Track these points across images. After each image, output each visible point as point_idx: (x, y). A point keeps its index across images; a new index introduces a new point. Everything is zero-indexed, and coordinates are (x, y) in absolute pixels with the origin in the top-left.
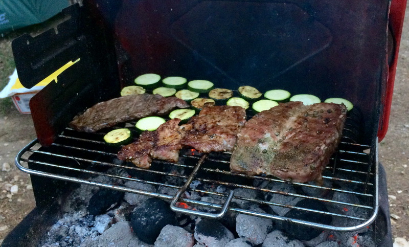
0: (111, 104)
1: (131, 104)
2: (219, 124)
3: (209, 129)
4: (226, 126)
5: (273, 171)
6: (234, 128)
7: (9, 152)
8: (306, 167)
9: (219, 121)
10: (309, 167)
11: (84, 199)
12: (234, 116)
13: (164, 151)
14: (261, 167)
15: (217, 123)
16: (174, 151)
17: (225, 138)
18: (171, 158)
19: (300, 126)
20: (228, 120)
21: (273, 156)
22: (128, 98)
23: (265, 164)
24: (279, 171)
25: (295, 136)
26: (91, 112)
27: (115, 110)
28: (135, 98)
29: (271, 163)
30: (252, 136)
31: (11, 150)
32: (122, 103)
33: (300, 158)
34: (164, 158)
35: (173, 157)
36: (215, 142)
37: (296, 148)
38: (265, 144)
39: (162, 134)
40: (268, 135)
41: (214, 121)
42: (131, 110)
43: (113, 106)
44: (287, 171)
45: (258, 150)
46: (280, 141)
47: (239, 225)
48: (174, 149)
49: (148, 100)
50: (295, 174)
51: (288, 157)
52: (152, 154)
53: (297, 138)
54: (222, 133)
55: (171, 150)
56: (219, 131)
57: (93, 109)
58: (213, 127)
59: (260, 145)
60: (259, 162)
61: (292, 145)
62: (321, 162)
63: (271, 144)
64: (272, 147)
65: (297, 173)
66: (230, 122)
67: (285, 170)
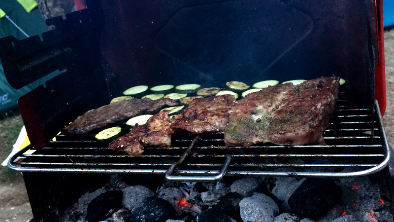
0: (101, 110)
1: (120, 108)
2: (209, 109)
3: (200, 114)
4: (217, 110)
5: (270, 136)
6: (225, 110)
7: (15, 215)
8: (305, 126)
9: (209, 107)
10: (307, 125)
11: (82, 212)
12: (223, 101)
13: (156, 136)
14: (257, 136)
15: (207, 109)
16: (166, 135)
17: (216, 119)
18: (163, 142)
19: (292, 96)
20: (218, 105)
21: (268, 124)
22: (117, 104)
23: (261, 133)
24: (276, 135)
25: (288, 104)
26: (81, 119)
27: (105, 115)
28: (124, 103)
29: (267, 130)
30: (244, 110)
31: (18, 213)
32: (112, 109)
33: (297, 119)
34: (156, 143)
35: (165, 141)
36: (206, 123)
37: (291, 112)
38: (258, 115)
39: (152, 125)
40: (260, 107)
41: (204, 108)
42: (120, 112)
43: (103, 112)
44: (285, 133)
45: (251, 120)
46: (273, 110)
47: (243, 210)
48: (165, 134)
49: (137, 104)
50: (294, 134)
51: (284, 121)
52: (143, 141)
53: (290, 105)
54: (212, 116)
55: (163, 135)
56: (209, 114)
57: (84, 116)
58: (203, 112)
59: (253, 116)
60: (254, 131)
61: (286, 111)
62: (320, 121)
63: (264, 113)
64: (266, 116)
65: (296, 133)
66: (219, 107)
67: (283, 132)
